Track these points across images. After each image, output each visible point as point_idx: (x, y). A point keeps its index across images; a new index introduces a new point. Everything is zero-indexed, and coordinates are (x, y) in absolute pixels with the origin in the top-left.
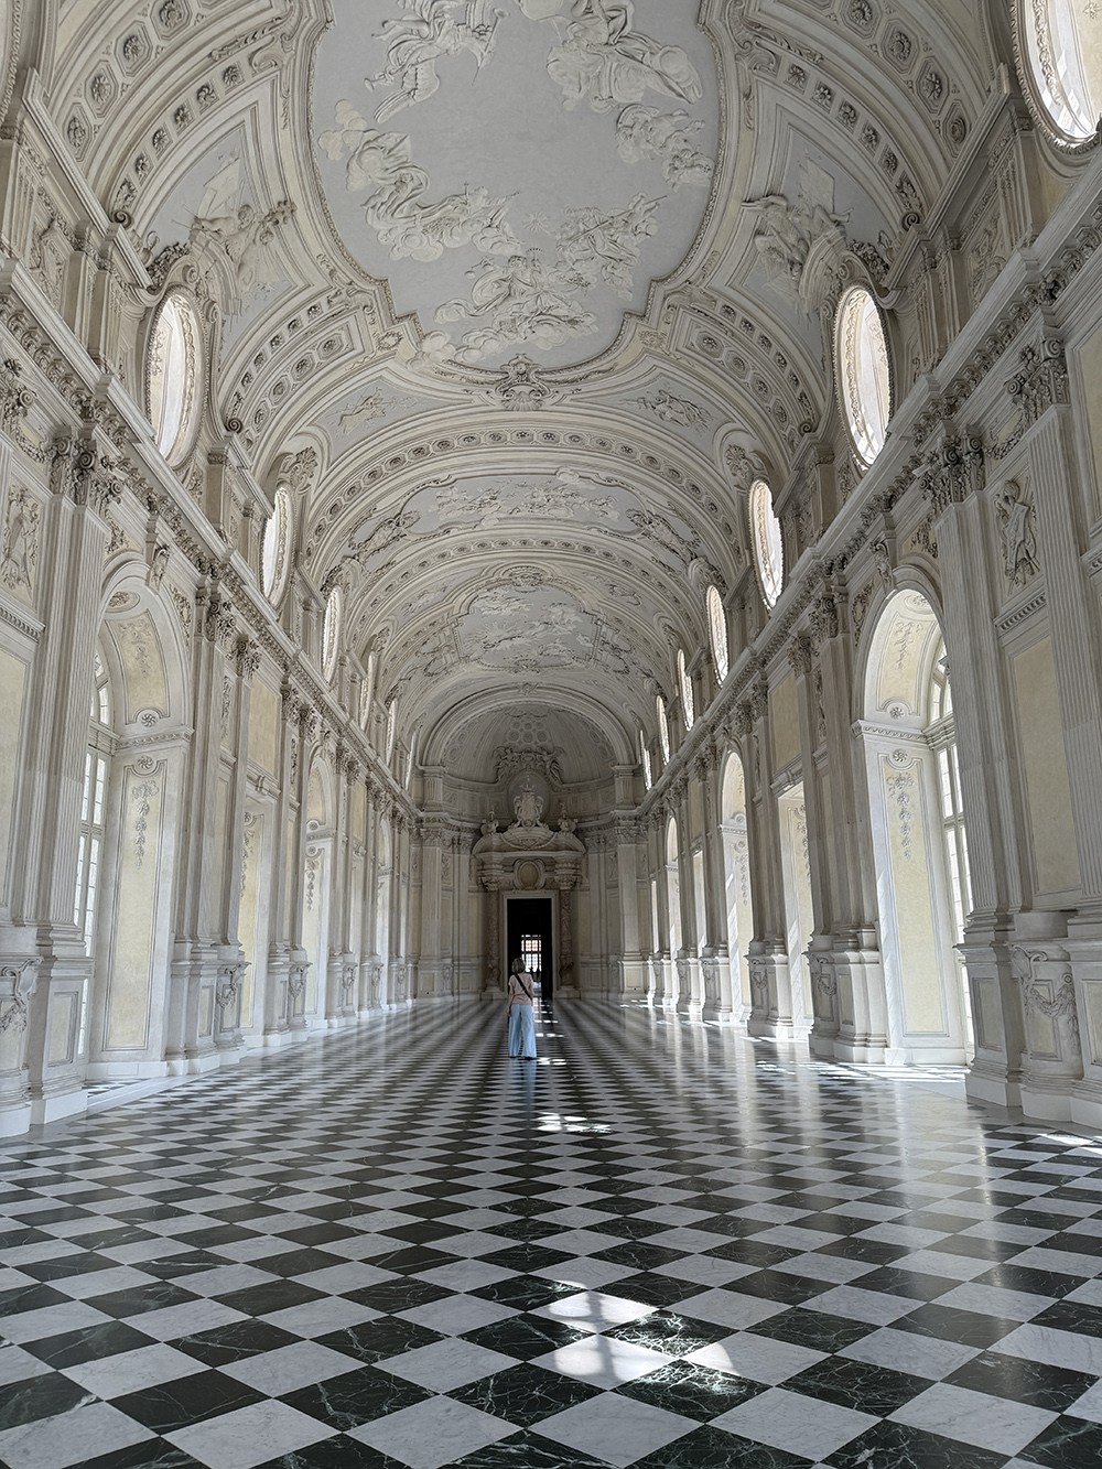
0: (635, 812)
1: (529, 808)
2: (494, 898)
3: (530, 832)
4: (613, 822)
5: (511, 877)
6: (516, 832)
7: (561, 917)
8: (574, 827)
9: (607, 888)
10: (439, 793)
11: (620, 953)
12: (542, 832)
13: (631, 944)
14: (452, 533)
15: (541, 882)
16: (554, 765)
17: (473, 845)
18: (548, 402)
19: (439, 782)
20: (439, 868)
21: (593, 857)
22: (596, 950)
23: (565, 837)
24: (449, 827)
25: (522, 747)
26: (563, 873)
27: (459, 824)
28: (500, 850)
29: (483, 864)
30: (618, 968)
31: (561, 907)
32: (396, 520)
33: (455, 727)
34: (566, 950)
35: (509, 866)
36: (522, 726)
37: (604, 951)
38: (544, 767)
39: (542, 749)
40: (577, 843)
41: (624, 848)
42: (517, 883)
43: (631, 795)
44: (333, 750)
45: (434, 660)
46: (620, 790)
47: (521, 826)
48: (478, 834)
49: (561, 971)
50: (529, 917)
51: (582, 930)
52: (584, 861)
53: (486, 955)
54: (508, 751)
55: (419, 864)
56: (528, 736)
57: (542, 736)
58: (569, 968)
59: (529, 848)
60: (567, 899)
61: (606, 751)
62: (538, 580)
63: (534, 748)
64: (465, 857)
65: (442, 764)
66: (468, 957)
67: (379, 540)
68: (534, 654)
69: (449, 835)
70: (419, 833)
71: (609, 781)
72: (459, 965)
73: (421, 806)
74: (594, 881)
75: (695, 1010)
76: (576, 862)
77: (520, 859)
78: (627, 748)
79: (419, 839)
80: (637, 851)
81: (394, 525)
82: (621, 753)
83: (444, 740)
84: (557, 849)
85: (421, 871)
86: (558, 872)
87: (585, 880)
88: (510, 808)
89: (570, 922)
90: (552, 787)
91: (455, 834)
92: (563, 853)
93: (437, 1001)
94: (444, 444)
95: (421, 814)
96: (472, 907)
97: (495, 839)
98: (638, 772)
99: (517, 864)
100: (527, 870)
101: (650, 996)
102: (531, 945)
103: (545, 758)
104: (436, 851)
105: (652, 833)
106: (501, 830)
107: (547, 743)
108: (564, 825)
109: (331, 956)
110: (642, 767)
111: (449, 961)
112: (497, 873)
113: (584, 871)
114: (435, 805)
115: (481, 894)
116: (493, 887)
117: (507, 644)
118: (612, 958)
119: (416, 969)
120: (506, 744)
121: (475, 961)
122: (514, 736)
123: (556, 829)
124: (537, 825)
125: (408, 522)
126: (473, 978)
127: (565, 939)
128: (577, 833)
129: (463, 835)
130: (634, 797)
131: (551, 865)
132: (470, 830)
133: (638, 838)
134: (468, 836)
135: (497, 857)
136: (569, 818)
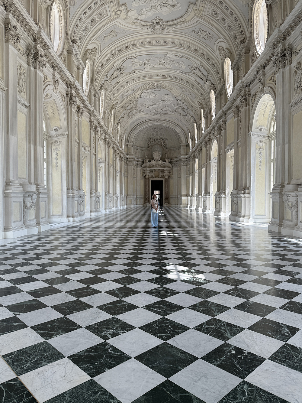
0: (187, 157)
1: (157, 155)
2: (147, 180)
3: (157, 162)
4: (180, 160)
5: (152, 174)
6: (153, 162)
7: (165, 185)
8: (169, 161)
9: (178, 178)
10: (132, 151)
11: (181, 195)
12: (161, 162)
13: (184, 192)
14: (136, 72)
15: (160, 176)
16: (164, 143)
17: (142, 165)
18: (165, 31)
19: (132, 148)
20: (132, 172)
21: (174, 169)
22: (174, 194)
23: (167, 164)
24: (135, 160)
25: (155, 138)
26: (166, 173)
27: (138, 160)
28: (149, 167)
29: (144, 171)
30: (180, 198)
31: (165, 183)
32: (119, 69)
33: (137, 131)
34: (166, 194)
35: (151, 171)
36: (155, 132)
37: (177, 194)
38: (161, 144)
39: (161, 138)
40: (170, 165)
41: (183, 167)
42: (154, 176)
43: (186, 151)
44: (104, 139)
45: (130, 112)
46: (183, 151)
47: (155, 160)
48: (143, 162)
49: (165, 199)
50: (157, 185)
51: (171, 189)
52: (172, 170)
53: (145, 195)
54: (151, 139)
55: (127, 170)
56: (157, 135)
57: (161, 134)
58: (167, 199)
59: (157, 167)
60: (167, 181)
61: (179, 139)
62: (161, 87)
63: (159, 138)
64: (139, 169)
65: (133, 143)
66: (140, 195)
67: (115, 75)
68: (159, 110)
69: (135, 163)
70: (127, 162)
71: (179, 148)
72: (138, 197)
73: (127, 154)
74: (174, 176)
75: (200, 209)
76: (170, 171)
77: (154, 169)
78: (185, 138)
79: (127, 164)
80: (187, 168)
81: (119, 70)
82: (183, 140)
83: (134, 135)
84: (165, 167)
85: (128, 172)
86: (165, 173)
87: (172, 175)
88: (152, 155)
89: (168, 186)
90: (163, 149)
91: (137, 162)
92: (166, 168)
93: (132, 206)
94: (134, 45)
95: (127, 157)
96: (141, 182)
97: (148, 164)
98: (188, 145)
99: (154, 171)
100: (156, 173)
101: (189, 206)
102: (157, 193)
103: (162, 141)
104: (132, 167)
105: (191, 162)
106: (149, 161)
107: (162, 137)
108: (167, 160)
109: (106, 194)
110: (189, 144)
111: (135, 196)
112: (148, 173)
113: (172, 172)
114: (131, 154)
115: (144, 179)
116: (147, 177)
117: (151, 107)
118: (179, 196)
119: (127, 198)
120: (151, 137)
121: (142, 196)
122: (153, 134)
123: (164, 161)
124: (159, 160)
125: (123, 69)
126: (142, 201)
127: (166, 191)
128: (170, 162)
129: (139, 163)
130: (187, 152)
131: (163, 171)
132: (140, 161)
133: (187, 164)
134: (140, 163)
135: (148, 169)
136: (168, 158)
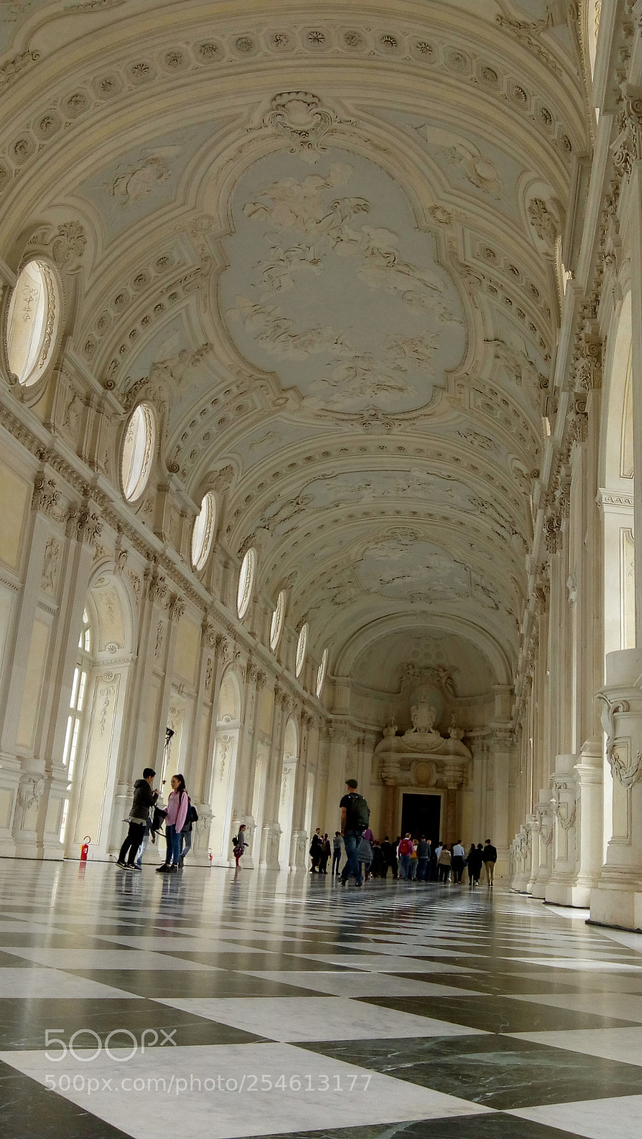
0: (508, 726)
1: (424, 716)
2: (391, 791)
3: (423, 738)
4: (492, 733)
5: (407, 775)
6: (410, 737)
7: (447, 812)
8: (461, 735)
9: (486, 790)
10: (345, 699)
12: (434, 738)
13: (500, 839)
14: (341, 506)
15: (433, 782)
16: (449, 681)
17: (376, 744)
18: (395, 430)
19: (347, 690)
20: (343, 762)
21: (477, 762)
23: (452, 744)
24: (354, 728)
25: (422, 664)
26: (450, 775)
27: (364, 726)
28: (398, 752)
29: (383, 762)
31: (447, 804)
32: (296, 501)
33: (363, 643)
35: (406, 765)
36: (422, 646)
38: (441, 682)
39: (439, 666)
40: (463, 749)
41: (498, 756)
42: (413, 781)
43: (505, 709)
45: (339, 593)
46: (499, 706)
47: (416, 731)
48: (381, 736)
52: (469, 765)
54: (410, 667)
55: (327, 757)
56: (427, 655)
57: (439, 655)
59: (422, 752)
60: (455, 798)
61: (489, 672)
62: (414, 537)
63: (432, 665)
64: (368, 755)
65: (350, 675)
67: (284, 514)
68: (424, 590)
69: (355, 735)
70: (328, 732)
71: (491, 697)
73: (331, 709)
74: (476, 783)
76: (463, 766)
77: (417, 760)
78: (506, 670)
79: (328, 736)
80: (509, 760)
81: (295, 504)
82: (501, 675)
83: (354, 655)
84: (446, 753)
85: (328, 763)
86: (447, 773)
87: (471, 781)
88: (408, 715)
89: (455, 817)
90: (445, 699)
91: (361, 735)
92: (451, 757)
94: (326, 454)
95: (331, 716)
97: (393, 741)
98: (512, 692)
99: (414, 764)
100: (422, 770)
103: (441, 675)
104: (342, 748)
106: (399, 734)
107: (443, 662)
108: (453, 733)
112: (395, 771)
113: (470, 772)
114: (343, 709)
115: (380, 788)
116: (392, 782)
120: (408, 661)
122: (415, 654)
123: (446, 736)
124: (430, 732)
125: (305, 501)
128: (465, 740)
129: (367, 736)
130: (509, 713)
131: (441, 767)
132: (373, 732)
133: (510, 748)
134: (372, 737)
135: (395, 757)
136: (458, 727)
